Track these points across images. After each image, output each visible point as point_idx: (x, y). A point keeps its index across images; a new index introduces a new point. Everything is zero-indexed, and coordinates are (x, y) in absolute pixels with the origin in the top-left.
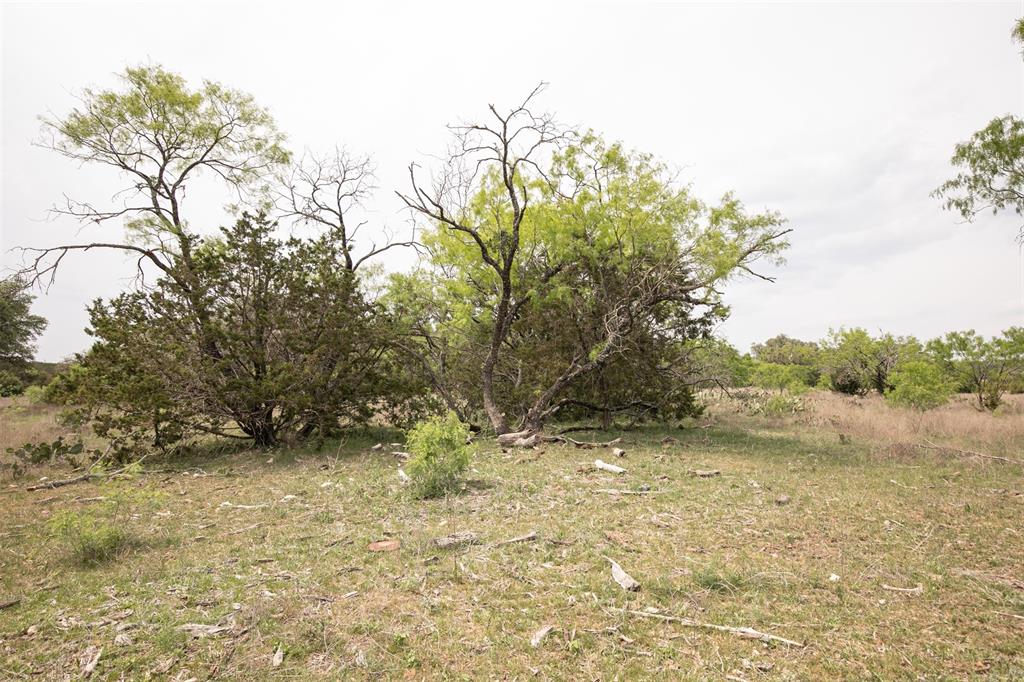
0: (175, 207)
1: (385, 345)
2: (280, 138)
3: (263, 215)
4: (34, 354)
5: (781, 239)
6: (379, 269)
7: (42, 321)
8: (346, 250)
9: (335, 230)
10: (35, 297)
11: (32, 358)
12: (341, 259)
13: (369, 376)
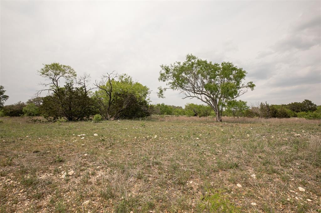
0: (57, 83)
1: (92, 105)
2: (75, 72)
3: (71, 83)
4: (4, 104)
5: (150, 92)
6: (92, 92)
7: (8, 97)
8: (85, 89)
9: (83, 86)
10: (6, 91)
11: (3, 105)
12: (85, 91)
13: (89, 110)
